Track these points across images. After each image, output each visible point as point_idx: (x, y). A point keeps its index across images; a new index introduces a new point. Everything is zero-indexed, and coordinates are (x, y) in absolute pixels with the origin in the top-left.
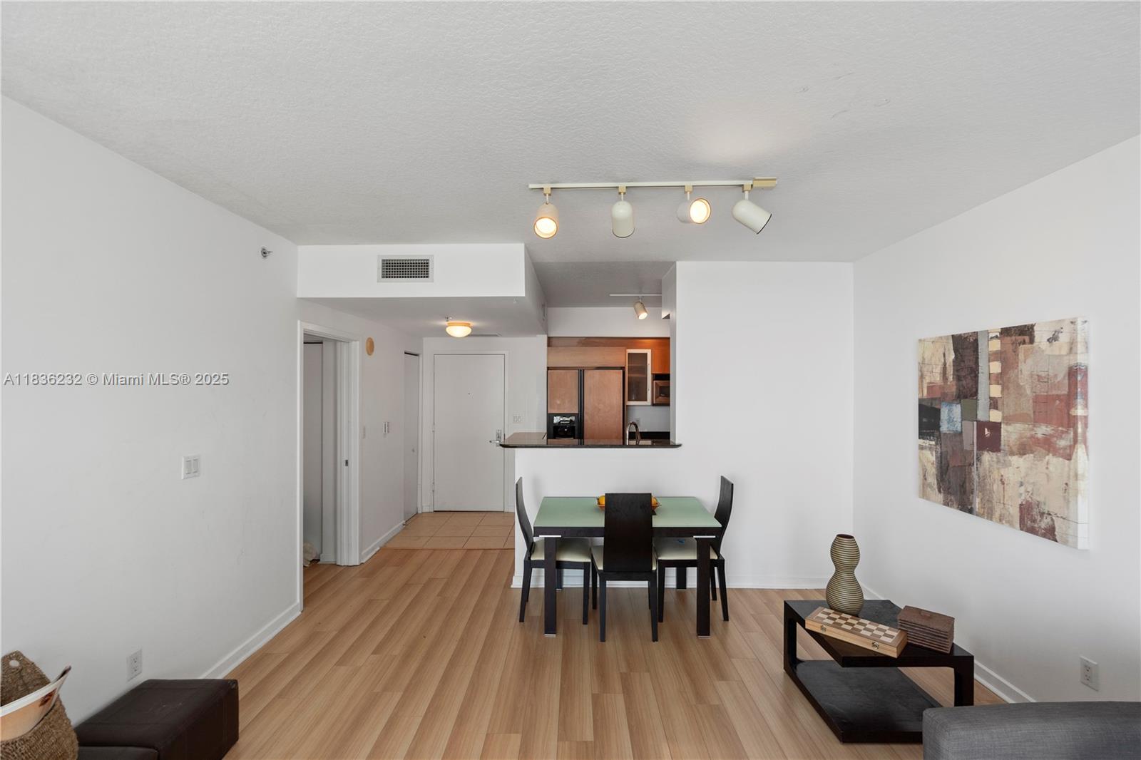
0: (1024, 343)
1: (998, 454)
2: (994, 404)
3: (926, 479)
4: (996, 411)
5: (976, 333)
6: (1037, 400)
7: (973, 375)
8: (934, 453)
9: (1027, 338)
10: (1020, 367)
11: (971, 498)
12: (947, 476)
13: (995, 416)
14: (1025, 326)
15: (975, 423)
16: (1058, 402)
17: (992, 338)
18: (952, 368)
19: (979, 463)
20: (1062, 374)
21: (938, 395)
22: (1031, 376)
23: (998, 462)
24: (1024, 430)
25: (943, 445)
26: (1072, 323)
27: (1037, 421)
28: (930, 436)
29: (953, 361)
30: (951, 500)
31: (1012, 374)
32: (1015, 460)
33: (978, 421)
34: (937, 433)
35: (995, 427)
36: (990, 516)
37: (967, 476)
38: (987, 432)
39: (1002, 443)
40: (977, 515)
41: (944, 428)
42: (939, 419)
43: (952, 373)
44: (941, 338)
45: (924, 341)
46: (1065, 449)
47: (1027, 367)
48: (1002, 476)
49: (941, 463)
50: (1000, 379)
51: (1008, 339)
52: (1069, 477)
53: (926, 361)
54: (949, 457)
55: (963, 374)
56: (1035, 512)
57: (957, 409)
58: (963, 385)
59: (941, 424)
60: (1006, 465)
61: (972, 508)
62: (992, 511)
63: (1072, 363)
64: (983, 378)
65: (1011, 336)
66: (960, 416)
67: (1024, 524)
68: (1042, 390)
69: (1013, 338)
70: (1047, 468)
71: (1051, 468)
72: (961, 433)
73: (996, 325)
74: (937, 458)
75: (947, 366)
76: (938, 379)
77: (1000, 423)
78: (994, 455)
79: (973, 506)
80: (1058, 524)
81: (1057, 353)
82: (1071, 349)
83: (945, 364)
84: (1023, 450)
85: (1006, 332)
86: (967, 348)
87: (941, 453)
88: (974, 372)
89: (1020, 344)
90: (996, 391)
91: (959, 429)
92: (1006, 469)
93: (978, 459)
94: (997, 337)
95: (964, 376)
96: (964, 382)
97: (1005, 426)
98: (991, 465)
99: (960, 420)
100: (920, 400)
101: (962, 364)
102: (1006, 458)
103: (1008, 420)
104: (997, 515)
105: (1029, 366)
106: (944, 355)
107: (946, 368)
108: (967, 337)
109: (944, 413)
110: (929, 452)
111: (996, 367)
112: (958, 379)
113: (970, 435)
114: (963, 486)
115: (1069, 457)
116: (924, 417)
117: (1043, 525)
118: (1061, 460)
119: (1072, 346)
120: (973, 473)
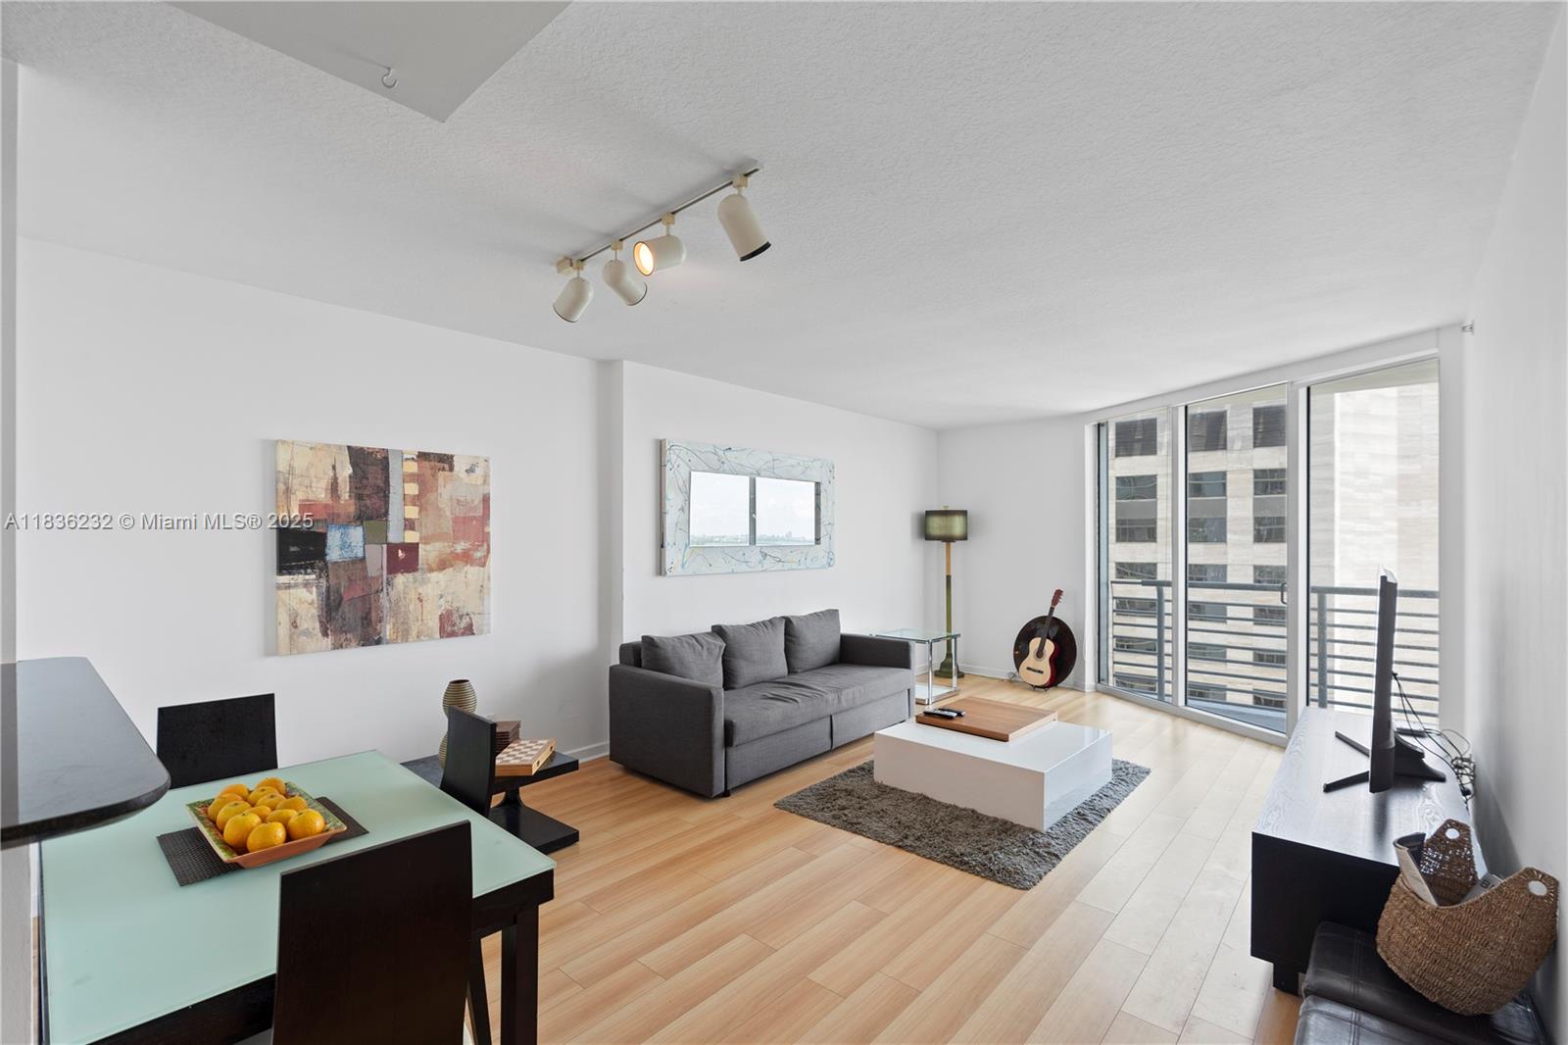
0: (444, 469)
1: (416, 574)
2: (409, 525)
3: (296, 627)
4: (411, 532)
5: (386, 451)
6: (456, 520)
7: (381, 495)
8: (314, 589)
9: (446, 466)
10: (439, 491)
11: (378, 627)
12: (340, 613)
13: (411, 537)
14: (445, 455)
15: (385, 546)
16: (474, 522)
17: (407, 459)
18: (348, 484)
19: (390, 588)
20: (478, 501)
21: (322, 516)
22: (451, 499)
23: (415, 582)
24: (444, 547)
25: (330, 576)
26: (486, 461)
27: (456, 539)
28: (306, 568)
29: (350, 477)
30: (346, 639)
31: (431, 497)
32: (435, 576)
33: (388, 544)
34: (321, 564)
35: (412, 549)
36: (404, 638)
37: (373, 606)
38: (400, 554)
39: (420, 562)
40: (388, 643)
41: (334, 553)
42: (325, 546)
43: (348, 489)
44: (329, 446)
45: (293, 443)
46: (480, 559)
47: (446, 490)
48: (420, 594)
49: (328, 598)
50: (416, 500)
51: (427, 464)
52: (484, 580)
53: (297, 472)
54: (342, 590)
55: (366, 492)
56: (455, 616)
57: (356, 534)
58: (365, 505)
59: (327, 551)
60: (424, 582)
61: (380, 638)
62: (408, 631)
63: (486, 492)
64: (395, 499)
65: (430, 461)
66: (361, 539)
67: (444, 631)
68: (460, 512)
69: (432, 463)
70: (466, 577)
71: (469, 576)
72: (364, 558)
73: (412, 448)
74: (319, 594)
75: (339, 481)
76: (323, 496)
77: (418, 544)
78: (410, 576)
79: (382, 635)
80: (475, 620)
81: (473, 482)
82: (485, 481)
83: (335, 479)
84: (443, 565)
85: (423, 456)
86: (372, 464)
87: (328, 588)
88: (384, 492)
89: (439, 470)
90: (412, 512)
91: (360, 554)
92: (425, 587)
93: (388, 583)
94: (413, 459)
95: (368, 496)
96: (368, 502)
97: (424, 546)
98: (406, 587)
99: (362, 544)
101: (365, 481)
102: (425, 576)
103: (426, 540)
104: (414, 633)
105: (449, 491)
106: (334, 468)
107: (337, 483)
108: (372, 453)
109: (334, 538)
110: (305, 590)
111: (412, 489)
112: (359, 497)
113: (377, 558)
114: (366, 618)
115: (483, 565)
116: (293, 546)
117: (462, 626)
118: (477, 568)
119: (486, 480)
120: (381, 600)
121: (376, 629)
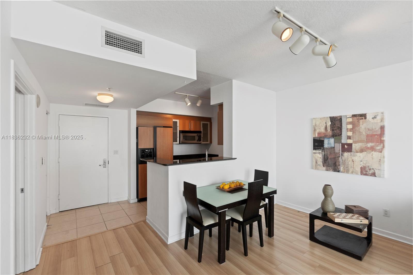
0: (362, 119)
1: (351, 153)
2: (349, 138)
3: (317, 163)
5: (341, 116)
6: (367, 136)
7: (339, 129)
8: (321, 154)
9: (363, 118)
10: (360, 126)
11: (339, 167)
13: (349, 141)
14: (363, 114)
15: (341, 144)
16: (376, 136)
17: (348, 118)
18: (330, 127)
19: (342, 156)
20: (378, 128)
21: (323, 136)
22: (365, 129)
23: (351, 155)
24: (362, 145)
25: (325, 151)
26: (382, 113)
27: (368, 142)
28: (319, 149)
29: (330, 125)
30: (329, 169)
31: (357, 128)
32: (358, 154)
33: (342, 143)
34: (323, 148)
35: (350, 145)
36: (347, 172)
37: (337, 161)
38: (346, 146)
39: (353, 149)
40: (341, 172)
41: (326, 146)
42: (324, 143)
44: (325, 117)
45: (316, 118)
46: (379, 149)
47: (363, 126)
48: (353, 159)
49: (324, 157)
50: (351, 130)
51: (355, 118)
52: (381, 157)
53: (317, 125)
54: (328, 155)
55: (335, 129)
56: (367, 169)
57: (332, 140)
58: (335, 132)
59: (324, 145)
60: (354, 156)
61: (339, 170)
62: (348, 170)
63: (382, 125)
64: (344, 130)
66: (333, 142)
67: (362, 173)
68: (370, 133)
69: (358, 118)
70: (372, 156)
71: (374, 155)
72: (334, 147)
73: (350, 114)
74: (322, 156)
75: (327, 126)
76: (323, 131)
77: (352, 143)
78: (349, 153)
79: (340, 170)
80: (376, 172)
81: (376, 122)
82: (381, 121)
84: (362, 151)
85: (354, 116)
86: (337, 121)
87: (324, 154)
88: (340, 128)
89: (360, 119)
90: (350, 134)
91: (333, 146)
92: (355, 157)
94: (350, 117)
95: (335, 130)
97: (354, 144)
98: (348, 157)
99: (334, 143)
100: (313, 138)
101: (334, 126)
102: (354, 154)
103: (355, 142)
104: (351, 171)
106: (326, 123)
107: (327, 127)
108: (337, 117)
109: (326, 141)
110: (319, 154)
111: (350, 126)
112: (333, 130)
113: (338, 148)
114: (335, 164)
115: (381, 152)
116: (316, 143)
117: (370, 172)
118: (378, 153)
119: (382, 120)
120: (339, 160)
121: (338, 168)
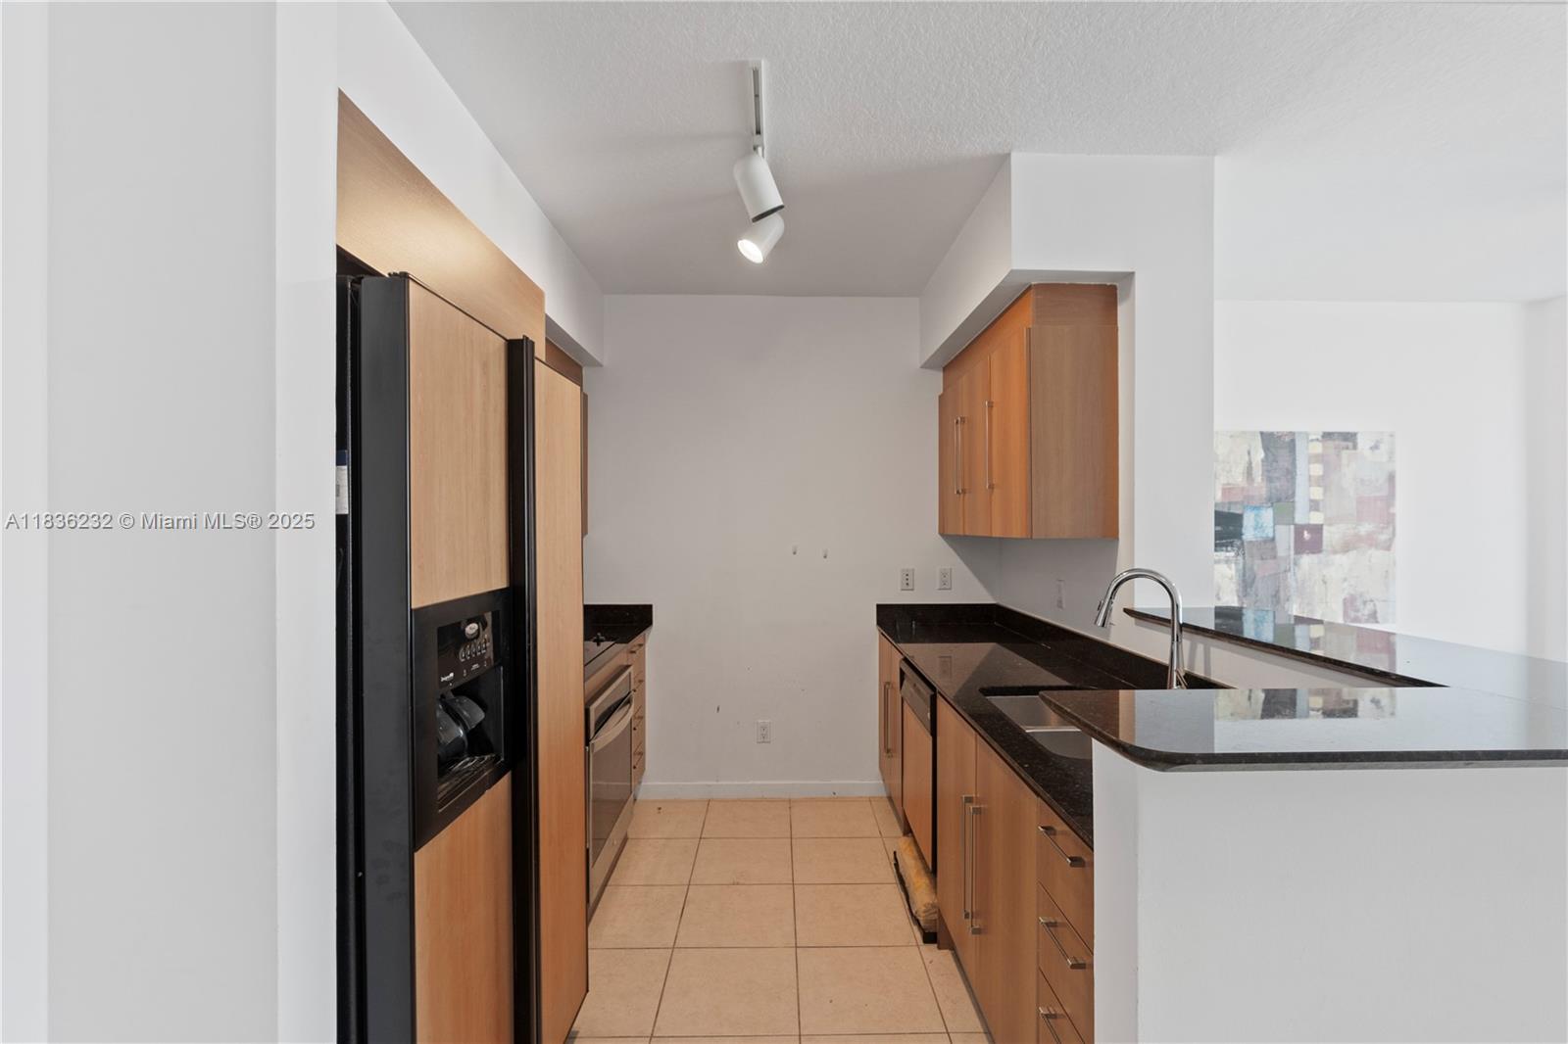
0: (1347, 448)
1: (1321, 555)
2: (1315, 506)
4: (1317, 513)
5: (1292, 434)
6: (1360, 501)
7: (1289, 477)
8: (1233, 566)
9: (1350, 444)
10: (1343, 471)
11: (1286, 606)
12: (1253, 589)
13: (1316, 518)
14: (1349, 433)
15: (1292, 527)
16: (1379, 503)
17: (1312, 440)
18: (1260, 468)
19: (1296, 569)
20: (1383, 479)
21: (1239, 498)
22: (1355, 479)
23: (1319, 563)
24: (1348, 528)
25: (1246, 555)
26: (1392, 436)
27: (1360, 521)
28: (1227, 546)
29: (1263, 461)
31: (1335, 477)
32: (1339, 558)
33: (1295, 525)
34: (1238, 542)
35: (1317, 530)
37: (1282, 585)
38: (1306, 535)
39: (1325, 543)
41: (1249, 533)
42: (1241, 526)
43: (1260, 473)
44: (1244, 433)
46: (1385, 542)
47: (1349, 469)
48: (1324, 576)
49: (1244, 575)
50: (1322, 481)
51: (1330, 444)
52: (1389, 565)
53: (1220, 458)
54: (1256, 568)
55: (1276, 475)
56: (1359, 603)
57: (1268, 515)
58: (1275, 488)
59: (1244, 531)
60: (1327, 564)
63: (1391, 470)
64: (1301, 481)
65: (1334, 440)
66: (1272, 520)
67: (1348, 616)
68: (1364, 492)
69: (1337, 442)
70: (1370, 561)
71: (1373, 560)
72: (1273, 539)
73: (1316, 428)
74: (1237, 570)
75: (1253, 465)
76: (1240, 479)
77: (1322, 525)
78: (1315, 557)
80: (1380, 607)
81: (1378, 460)
82: (1390, 458)
83: (1250, 463)
84: (1346, 547)
85: (1327, 436)
86: (1281, 447)
87: (1244, 565)
88: (1291, 474)
89: (1343, 448)
90: (1317, 493)
91: (1271, 535)
92: (1329, 569)
93: (1295, 564)
94: (1318, 440)
95: (1276, 478)
96: (1278, 484)
97: (1328, 528)
98: (1311, 568)
99: (1272, 524)
101: (1275, 464)
102: (1328, 558)
103: (1330, 522)
105: (1354, 469)
106: (1249, 453)
107: (1251, 468)
108: (1280, 437)
109: (1249, 520)
110: (1225, 566)
111: (1317, 470)
112: (1270, 480)
113: (1285, 537)
114: (1275, 596)
115: (1388, 548)
117: (1366, 612)
118: (1381, 551)
119: (1391, 454)
120: (1289, 580)
121: (1284, 608)
